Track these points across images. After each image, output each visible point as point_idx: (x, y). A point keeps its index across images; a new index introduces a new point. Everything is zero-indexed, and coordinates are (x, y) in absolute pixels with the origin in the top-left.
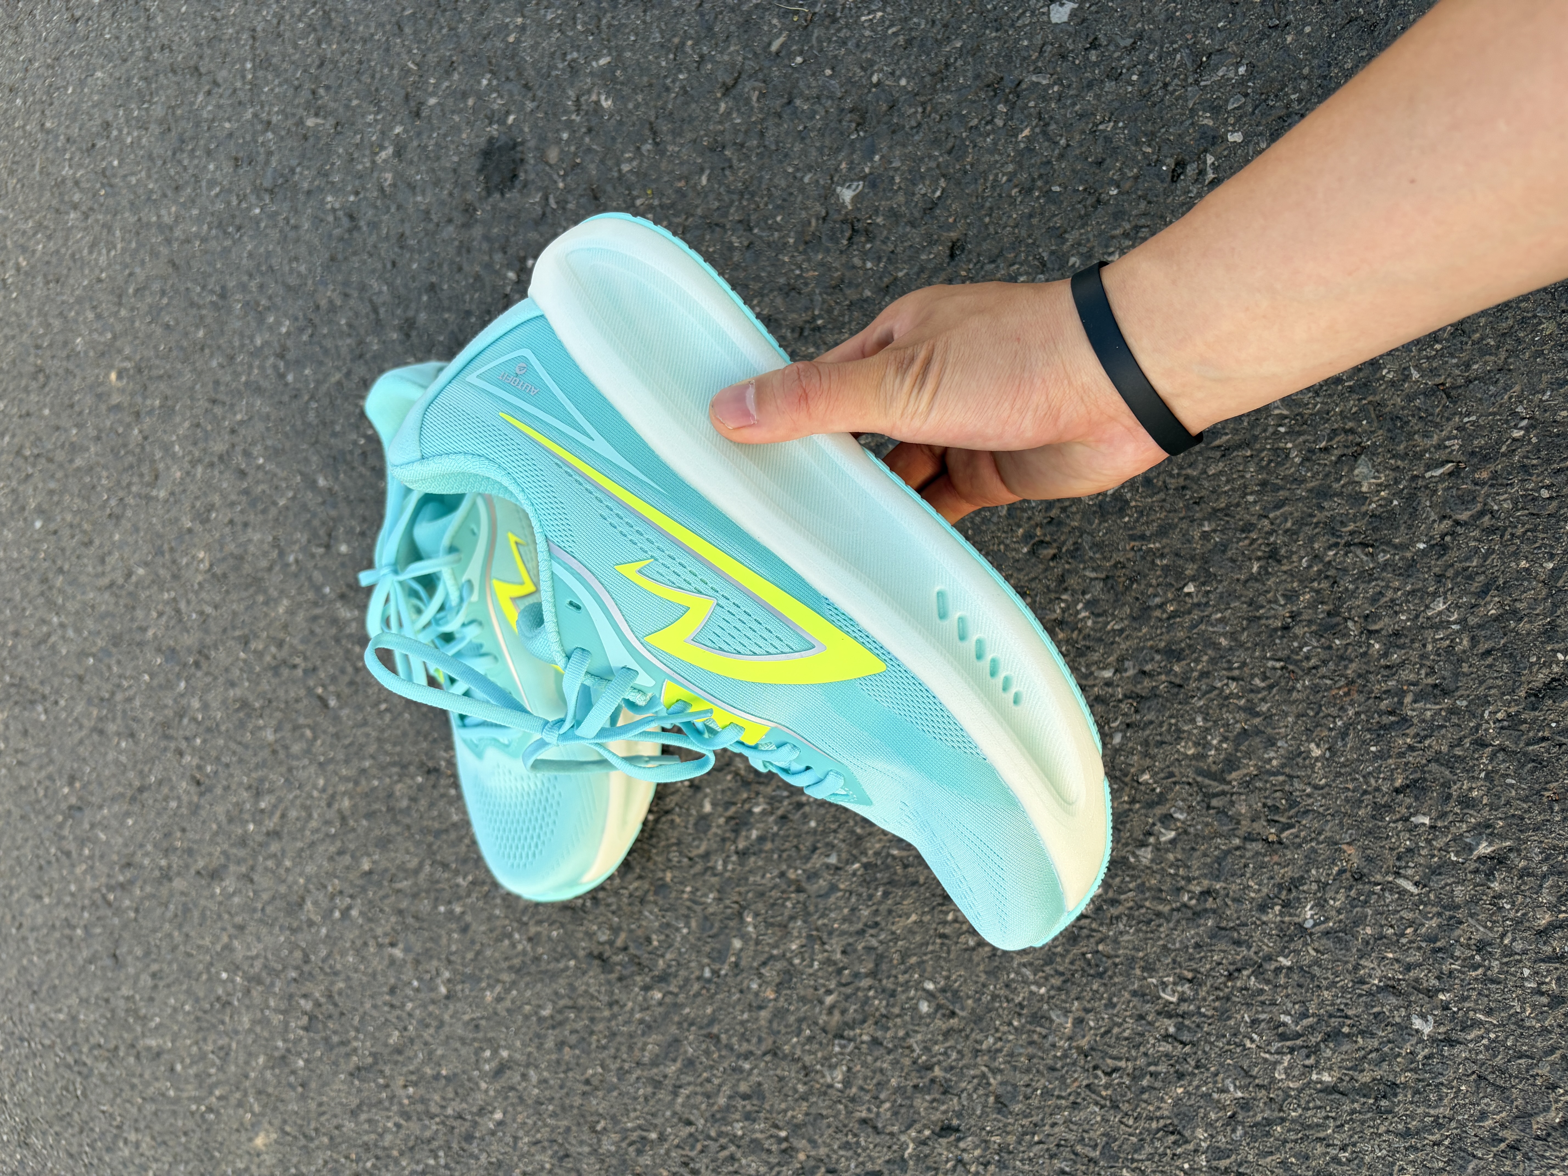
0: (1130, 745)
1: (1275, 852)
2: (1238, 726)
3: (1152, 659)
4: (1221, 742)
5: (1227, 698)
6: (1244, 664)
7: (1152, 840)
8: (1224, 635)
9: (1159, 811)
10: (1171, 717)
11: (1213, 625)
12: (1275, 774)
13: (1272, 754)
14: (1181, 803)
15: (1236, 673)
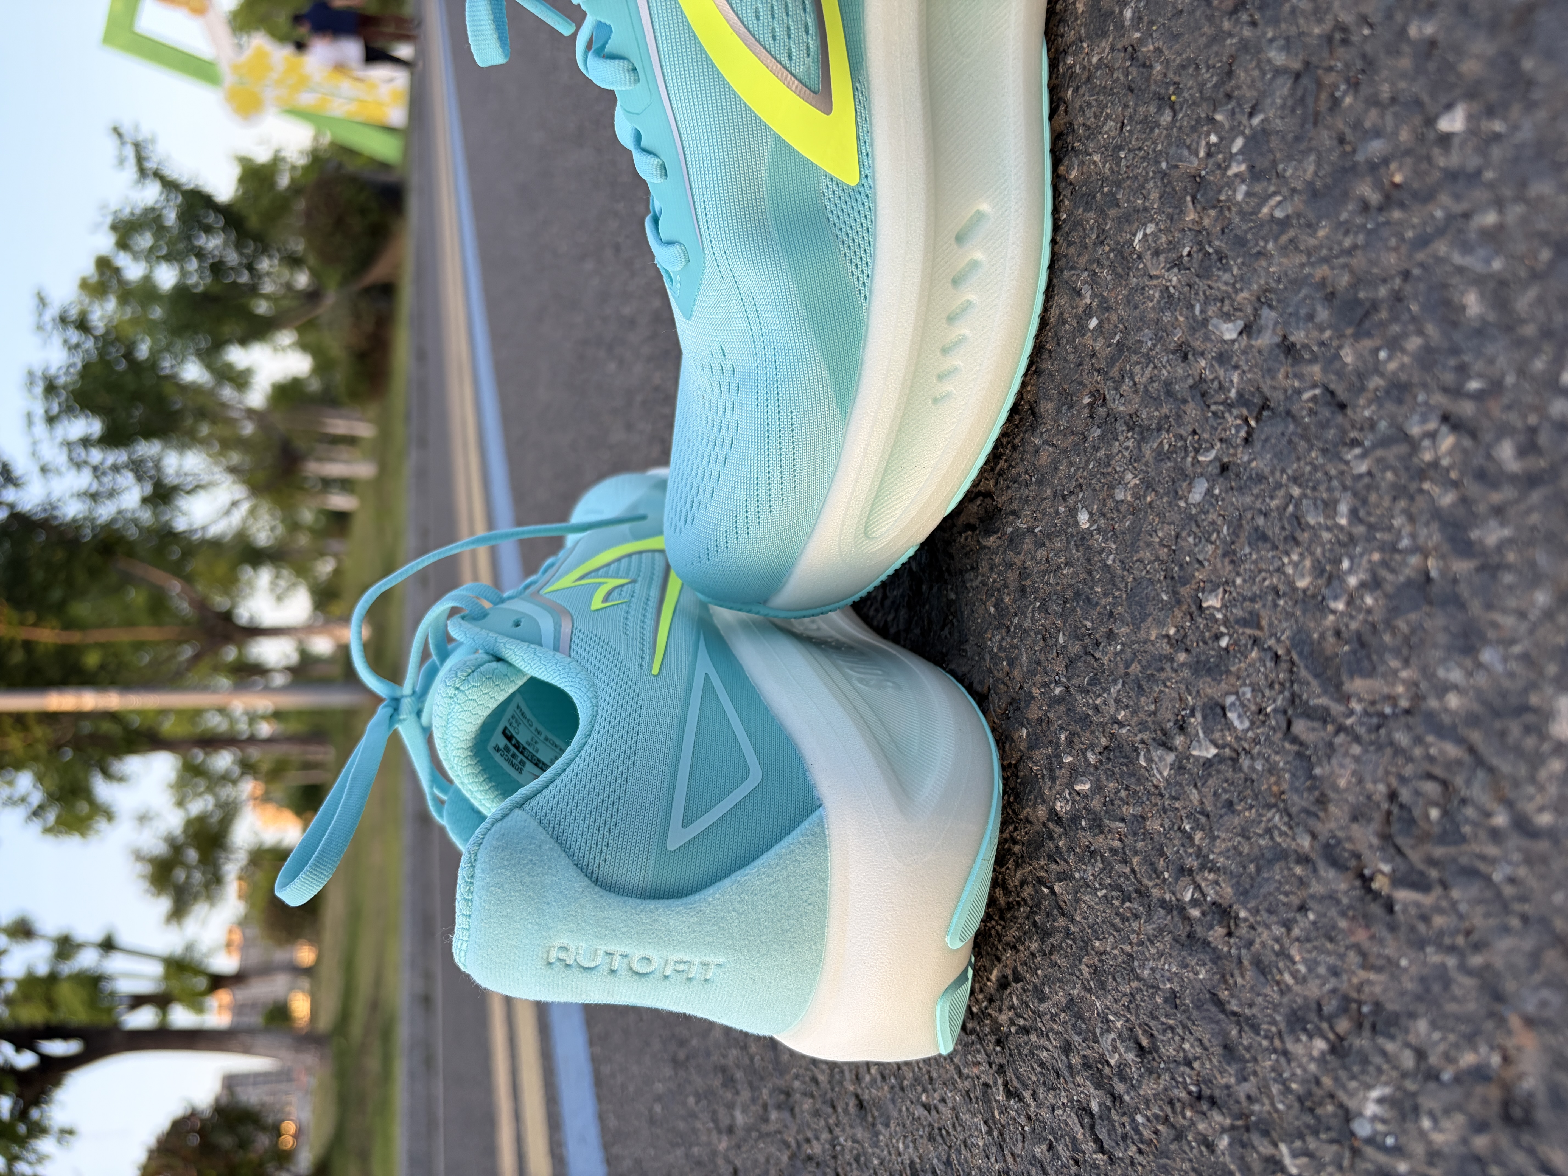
0: (1212, 516)
1: (1368, 920)
2: (1414, 560)
3: (1310, 317)
4: (1363, 585)
5: (1421, 474)
6: (1495, 387)
7: (1179, 741)
8: (1479, 281)
9: (1210, 689)
10: (1295, 480)
11: (1466, 248)
12: (1443, 732)
13: (1456, 675)
14: (1248, 693)
15: (1467, 409)
